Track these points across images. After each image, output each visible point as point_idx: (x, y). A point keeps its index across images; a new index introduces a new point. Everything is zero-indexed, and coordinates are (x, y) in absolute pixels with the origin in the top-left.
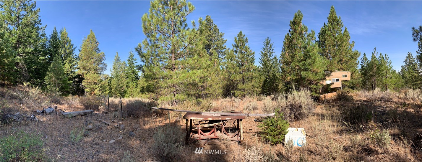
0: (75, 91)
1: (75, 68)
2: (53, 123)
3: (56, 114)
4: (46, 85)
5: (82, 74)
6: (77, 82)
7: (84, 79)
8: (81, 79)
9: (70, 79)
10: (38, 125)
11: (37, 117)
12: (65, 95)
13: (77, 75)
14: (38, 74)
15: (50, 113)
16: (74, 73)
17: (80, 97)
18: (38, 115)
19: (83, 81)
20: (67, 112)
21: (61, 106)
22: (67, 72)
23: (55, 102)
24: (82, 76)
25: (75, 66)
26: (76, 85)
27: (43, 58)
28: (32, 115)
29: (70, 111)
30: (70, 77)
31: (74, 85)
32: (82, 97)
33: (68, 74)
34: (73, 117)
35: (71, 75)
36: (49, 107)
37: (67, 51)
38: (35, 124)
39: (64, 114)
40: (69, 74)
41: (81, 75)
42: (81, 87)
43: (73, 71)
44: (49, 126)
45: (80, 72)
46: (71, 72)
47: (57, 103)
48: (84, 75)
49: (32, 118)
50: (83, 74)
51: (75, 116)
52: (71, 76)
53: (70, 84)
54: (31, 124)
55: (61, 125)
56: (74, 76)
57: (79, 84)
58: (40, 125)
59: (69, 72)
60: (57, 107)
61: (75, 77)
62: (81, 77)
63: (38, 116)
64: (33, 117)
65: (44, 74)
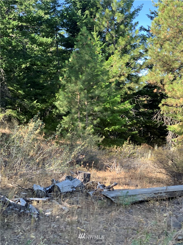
0: (140, 131)
1: (139, 66)
2: (78, 222)
3: (88, 195)
4: (60, 116)
5: (159, 85)
6: (145, 106)
7: (164, 96)
8: (158, 96)
9: (125, 98)
10: (37, 227)
11: (35, 203)
12: (113, 142)
13: (145, 87)
14: (35, 85)
15: (71, 194)
16: (137, 82)
17: (156, 147)
18: (37, 199)
19: (163, 101)
20: (120, 190)
21: (101, 174)
22: (118, 78)
23: (85, 164)
24: (159, 88)
25: (140, 62)
26: (143, 114)
27: (49, 40)
28: (21, 200)
29: (126, 187)
30: (126, 93)
31: (137, 115)
32: (160, 148)
33: (118, 84)
34: (135, 203)
35: (128, 85)
36: (68, 177)
37: (116, 18)
38: (29, 224)
39: (110, 195)
40: (123, 83)
41: (155, 87)
42: (156, 119)
43: (134, 74)
44: (69, 228)
45: (153, 78)
46: (129, 77)
47: (90, 167)
48: (166, 87)
49: (21, 207)
50: (161, 82)
51: (141, 202)
52: (129, 88)
53: (126, 112)
54: (20, 224)
55: (101, 227)
56: (136, 88)
57: (153, 113)
58: (43, 226)
59: (123, 78)
60: (89, 176)
61: (140, 93)
62: (155, 91)
63: (38, 202)
64: (23, 203)
65: (52, 85)
